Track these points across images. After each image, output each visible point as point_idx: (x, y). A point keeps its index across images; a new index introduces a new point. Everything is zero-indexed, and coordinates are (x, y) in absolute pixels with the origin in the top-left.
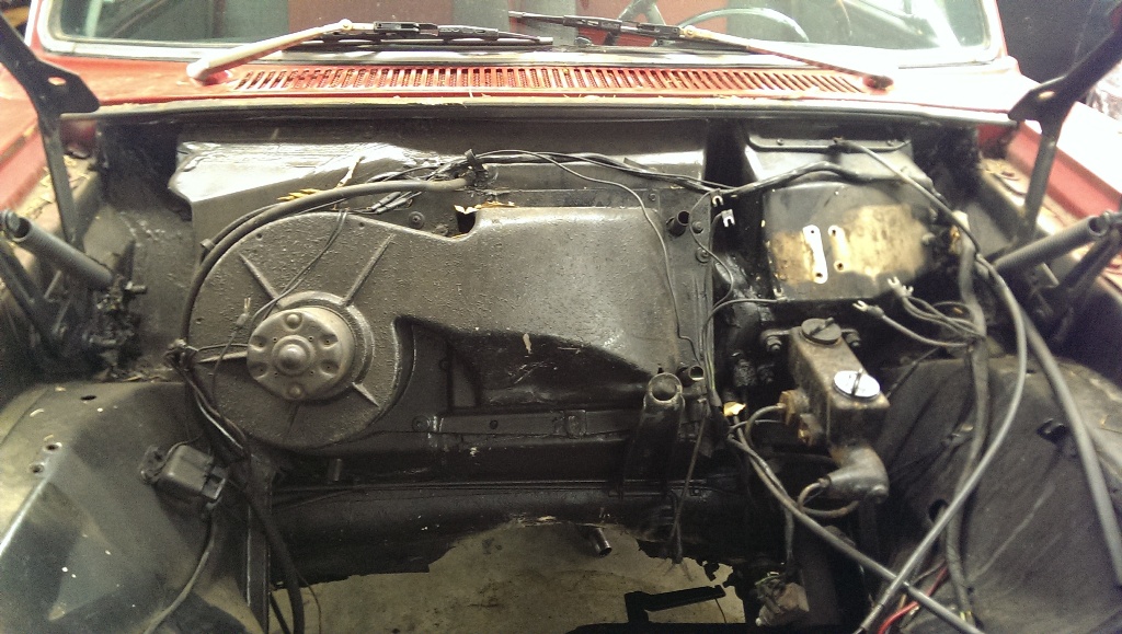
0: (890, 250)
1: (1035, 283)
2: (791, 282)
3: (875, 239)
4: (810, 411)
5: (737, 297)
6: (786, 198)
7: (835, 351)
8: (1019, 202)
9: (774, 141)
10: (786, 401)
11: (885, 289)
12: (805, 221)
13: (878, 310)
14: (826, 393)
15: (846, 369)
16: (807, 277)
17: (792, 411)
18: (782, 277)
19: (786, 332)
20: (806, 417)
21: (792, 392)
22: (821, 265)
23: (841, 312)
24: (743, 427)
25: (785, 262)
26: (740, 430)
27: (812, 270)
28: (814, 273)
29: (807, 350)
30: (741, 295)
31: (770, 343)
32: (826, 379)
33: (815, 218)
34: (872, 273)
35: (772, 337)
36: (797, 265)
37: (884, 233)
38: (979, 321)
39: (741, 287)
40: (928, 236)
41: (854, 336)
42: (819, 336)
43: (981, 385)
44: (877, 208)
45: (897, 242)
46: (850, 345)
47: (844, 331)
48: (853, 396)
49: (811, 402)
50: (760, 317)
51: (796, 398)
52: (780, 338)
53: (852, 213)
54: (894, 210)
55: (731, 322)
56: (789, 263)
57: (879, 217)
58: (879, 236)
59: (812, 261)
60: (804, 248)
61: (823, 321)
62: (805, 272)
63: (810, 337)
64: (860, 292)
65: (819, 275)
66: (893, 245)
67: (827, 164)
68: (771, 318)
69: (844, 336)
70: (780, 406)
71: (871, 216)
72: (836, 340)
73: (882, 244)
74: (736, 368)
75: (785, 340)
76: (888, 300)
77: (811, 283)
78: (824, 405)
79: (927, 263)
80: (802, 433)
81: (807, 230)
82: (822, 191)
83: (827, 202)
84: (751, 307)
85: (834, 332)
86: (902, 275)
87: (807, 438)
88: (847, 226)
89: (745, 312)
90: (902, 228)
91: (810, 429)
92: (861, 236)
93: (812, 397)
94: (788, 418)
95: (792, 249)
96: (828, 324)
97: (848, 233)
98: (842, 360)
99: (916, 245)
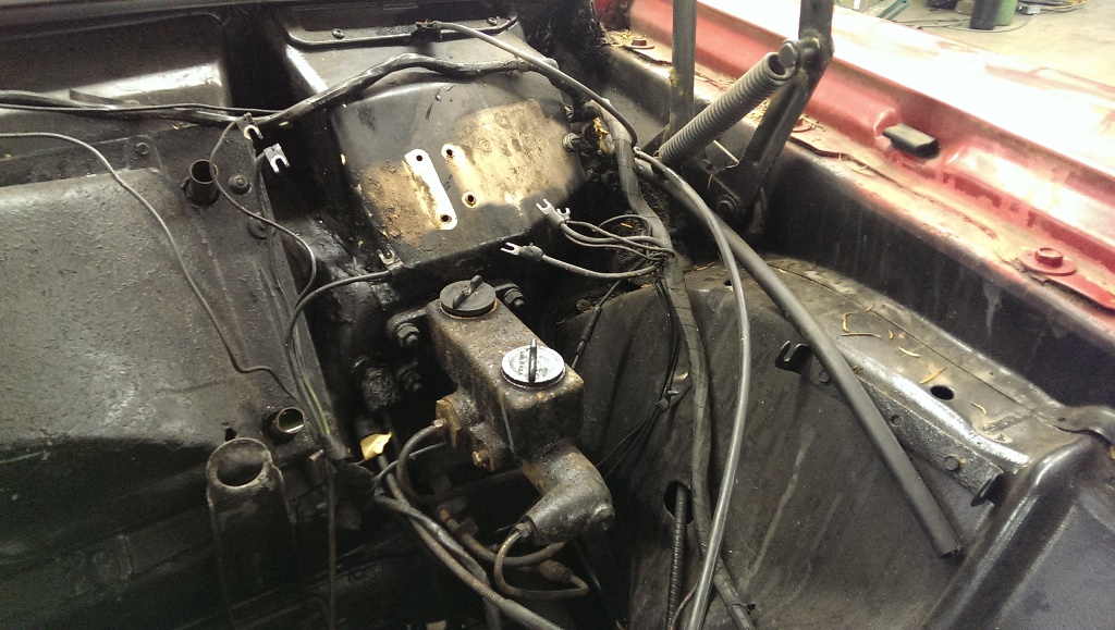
0: (528, 164)
1: (710, 167)
2: (407, 238)
3: (507, 153)
4: (482, 419)
5: (337, 279)
6: (367, 116)
7: (494, 322)
8: (664, 74)
9: (329, 33)
10: (444, 415)
11: (537, 218)
12: (405, 144)
13: (536, 249)
14: (495, 389)
15: (515, 345)
16: (430, 225)
17: (456, 427)
18: (393, 233)
19: (421, 312)
20: (478, 430)
21: (450, 398)
22: (444, 205)
23: (488, 264)
24: (393, 471)
25: (392, 210)
26: (390, 478)
27: (433, 214)
28: (438, 218)
29: (455, 330)
30: (341, 274)
31: (401, 335)
32: (490, 370)
33: (417, 137)
34: (515, 199)
35: (403, 324)
36: (411, 210)
37: (515, 142)
38: (660, 232)
39: (339, 263)
40: (570, 138)
41: (514, 294)
42: (467, 307)
43: (685, 316)
44: (496, 110)
45: (535, 153)
46: (512, 307)
47: (498, 288)
48: (532, 385)
49: (479, 406)
50: (377, 299)
51: (456, 405)
52: (414, 322)
53: (466, 121)
54: (521, 110)
55: (338, 317)
56: (398, 210)
57: (504, 122)
58: (511, 148)
59: (431, 201)
60: (414, 184)
61: (468, 282)
62: (425, 218)
63: (455, 311)
64: (506, 230)
65: (445, 218)
66: (530, 158)
67: (413, 56)
68: (394, 296)
69: (501, 295)
70: (438, 424)
71: (493, 121)
72: (492, 306)
73: (516, 159)
74: (365, 384)
75: (423, 324)
76: (542, 231)
77: (438, 232)
78: (497, 408)
79: (577, 173)
80: (477, 457)
81: (411, 157)
82: (418, 96)
83: (429, 112)
84: (361, 288)
85: (486, 295)
86: (550, 194)
87: (487, 461)
88: (464, 142)
89: (353, 299)
90: (536, 133)
91: (488, 446)
92: (487, 152)
93: (477, 398)
94: (454, 437)
95: (395, 189)
96: (476, 286)
97: (469, 152)
98: (505, 332)
99: (560, 152)
